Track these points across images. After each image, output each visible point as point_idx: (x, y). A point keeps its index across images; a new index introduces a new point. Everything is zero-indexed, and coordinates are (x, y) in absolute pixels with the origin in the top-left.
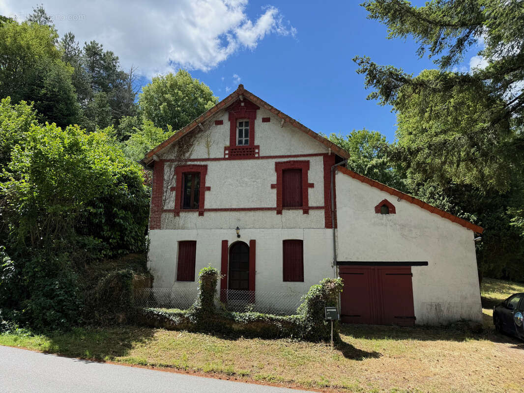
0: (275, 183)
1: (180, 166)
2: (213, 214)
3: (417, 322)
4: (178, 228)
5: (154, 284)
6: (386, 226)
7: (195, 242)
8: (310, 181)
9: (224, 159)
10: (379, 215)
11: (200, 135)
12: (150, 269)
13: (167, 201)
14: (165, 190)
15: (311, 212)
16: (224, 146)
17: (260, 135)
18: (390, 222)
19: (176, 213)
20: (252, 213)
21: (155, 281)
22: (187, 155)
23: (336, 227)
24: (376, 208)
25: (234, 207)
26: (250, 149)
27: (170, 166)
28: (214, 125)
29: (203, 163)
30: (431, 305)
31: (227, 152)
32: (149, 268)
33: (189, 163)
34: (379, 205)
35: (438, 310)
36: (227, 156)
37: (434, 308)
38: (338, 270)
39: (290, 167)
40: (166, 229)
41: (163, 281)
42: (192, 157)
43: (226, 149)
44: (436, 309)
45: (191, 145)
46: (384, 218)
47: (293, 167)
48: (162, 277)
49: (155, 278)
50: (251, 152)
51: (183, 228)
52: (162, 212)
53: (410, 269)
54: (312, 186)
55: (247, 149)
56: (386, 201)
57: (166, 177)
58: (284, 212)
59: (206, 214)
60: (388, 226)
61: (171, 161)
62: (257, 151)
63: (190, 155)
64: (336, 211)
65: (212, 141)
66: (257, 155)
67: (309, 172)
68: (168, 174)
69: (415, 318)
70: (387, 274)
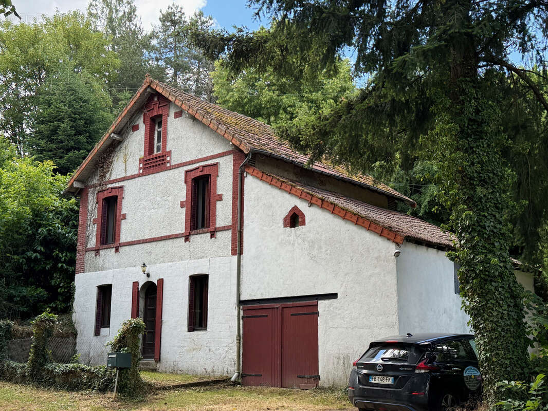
0: (185, 199)
1: (100, 191)
2: (127, 248)
3: (321, 383)
4: (99, 270)
5: (77, 340)
6: (293, 244)
7: (111, 286)
8: (219, 193)
9: (139, 176)
10: (288, 229)
11: (119, 147)
12: (75, 323)
13: (91, 237)
14: (89, 223)
15: (218, 234)
16: (139, 157)
17: (173, 136)
18: (299, 238)
19: (97, 251)
20: (161, 243)
21: (78, 336)
22: (108, 175)
23: (241, 253)
24: (285, 220)
25: (147, 237)
26: (163, 156)
27: (93, 193)
28: (131, 132)
29: (120, 184)
30: (339, 358)
31: (141, 166)
32: (74, 321)
33: (109, 186)
34: (288, 214)
35: (346, 365)
36: (141, 171)
37: (342, 362)
38: (241, 312)
39: (198, 174)
40: (89, 271)
41: (85, 336)
42: (112, 178)
43: (141, 161)
44: (344, 363)
45: (111, 163)
46: (293, 234)
47: (202, 174)
48: (84, 331)
49: (79, 333)
50: (163, 160)
51: (103, 269)
52: (86, 252)
53: (317, 305)
54: (220, 198)
55: (159, 157)
56: (295, 208)
57: (90, 207)
58: (192, 238)
59: (122, 249)
60: (296, 245)
61: (95, 186)
62: (168, 159)
63: (110, 175)
64: (243, 230)
65: (129, 153)
66: (168, 165)
67: (219, 179)
68: (92, 203)
69: (318, 378)
70: (292, 315)
